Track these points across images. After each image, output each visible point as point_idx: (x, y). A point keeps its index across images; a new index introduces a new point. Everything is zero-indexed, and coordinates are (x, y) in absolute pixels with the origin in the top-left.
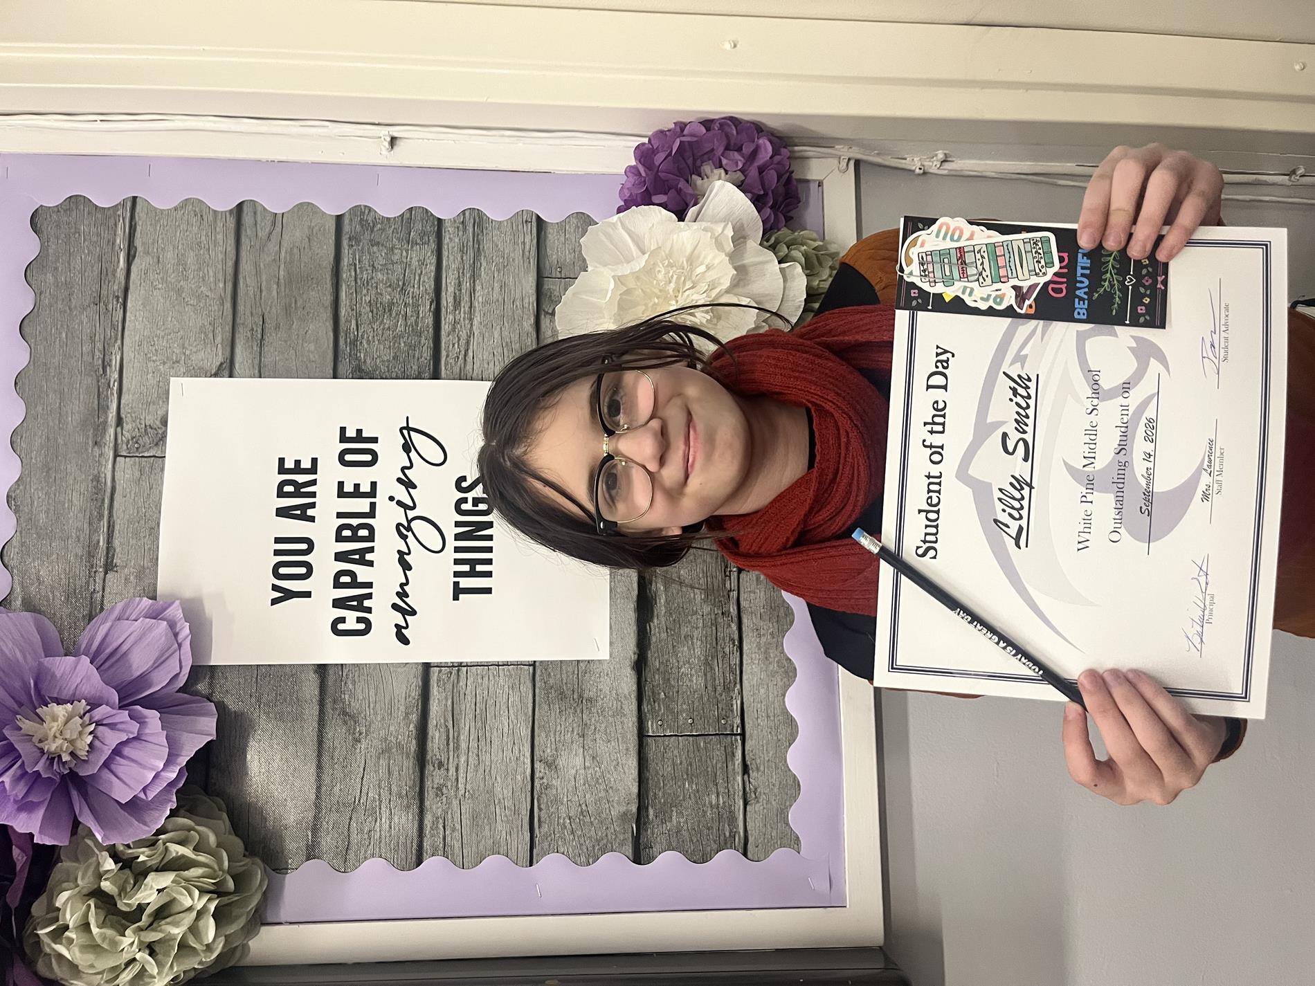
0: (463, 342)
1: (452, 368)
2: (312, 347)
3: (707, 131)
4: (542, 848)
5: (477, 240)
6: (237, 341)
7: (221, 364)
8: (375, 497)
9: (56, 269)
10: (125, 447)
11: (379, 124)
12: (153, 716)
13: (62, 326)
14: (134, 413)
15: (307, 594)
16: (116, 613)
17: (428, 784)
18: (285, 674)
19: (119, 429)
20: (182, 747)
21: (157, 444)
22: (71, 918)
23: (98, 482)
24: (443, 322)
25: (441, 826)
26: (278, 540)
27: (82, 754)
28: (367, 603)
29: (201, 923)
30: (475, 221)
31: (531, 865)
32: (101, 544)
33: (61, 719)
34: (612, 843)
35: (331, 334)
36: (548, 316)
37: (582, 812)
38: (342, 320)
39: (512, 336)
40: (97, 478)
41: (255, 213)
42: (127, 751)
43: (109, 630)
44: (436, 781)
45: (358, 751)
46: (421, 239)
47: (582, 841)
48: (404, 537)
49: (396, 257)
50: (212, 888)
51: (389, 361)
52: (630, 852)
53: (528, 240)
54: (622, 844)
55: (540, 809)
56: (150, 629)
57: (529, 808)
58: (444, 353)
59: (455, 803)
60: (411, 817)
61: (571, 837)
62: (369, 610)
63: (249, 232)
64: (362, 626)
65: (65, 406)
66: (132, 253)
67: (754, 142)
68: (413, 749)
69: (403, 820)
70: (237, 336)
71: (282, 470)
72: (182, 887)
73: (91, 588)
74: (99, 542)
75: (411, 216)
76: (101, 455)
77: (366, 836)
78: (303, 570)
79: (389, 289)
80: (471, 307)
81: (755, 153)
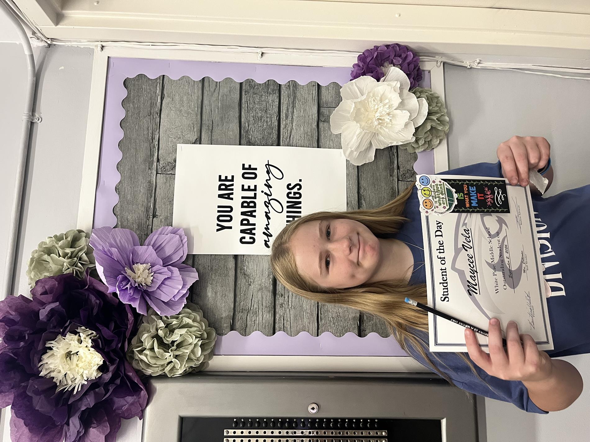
0: (289, 132)
1: (285, 142)
2: (231, 133)
3: (387, 49)
4: (322, 330)
5: (294, 93)
6: (202, 130)
7: (196, 139)
8: (256, 191)
9: (134, 102)
10: (160, 170)
11: (257, 47)
12: (175, 270)
13: (136, 124)
14: (164, 157)
15: (231, 228)
16: (159, 232)
17: (277, 302)
18: (222, 259)
19: (158, 163)
20: (187, 282)
21: (172, 169)
22: (147, 345)
23: (150, 183)
24: (281, 124)
25: (282, 319)
26: (219, 207)
27: (149, 284)
28: (253, 231)
29: (195, 349)
30: (293, 85)
31: (318, 336)
32: (151, 207)
33: (141, 270)
34: (349, 328)
35: (238, 128)
36: (322, 122)
37: (338, 316)
38: (243, 123)
39: (308, 130)
40: (150, 182)
41: (209, 82)
42: (166, 282)
43: (157, 237)
44: (280, 301)
45: (250, 289)
46: (273, 92)
47: (338, 327)
48: (267, 207)
49: (263, 99)
50: (199, 336)
51: (260, 139)
52: (357, 331)
53: (314, 93)
54: (354, 329)
55: (321, 314)
56: (173, 238)
57: (317, 313)
58: (282, 136)
59: (288, 310)
60: (270, 315)
61: (334, 326)
62: (254, 234)
63: (207, 89)
64: (252, 240)
65: (137, 154)
66: (163, 96)
67: (405, 53)
68: (271, 289)
69: (268, 316)
70: (203, 128)
71: (220, 180)
72: (189, 335)
73: (148, 223)
74: (150, 206)
75: (269, 83)
76: (151, 173)
77: (253, 322)
78: (229, 218)
79: (260, 111)
80: (292, 119)
81: (406, 57)
